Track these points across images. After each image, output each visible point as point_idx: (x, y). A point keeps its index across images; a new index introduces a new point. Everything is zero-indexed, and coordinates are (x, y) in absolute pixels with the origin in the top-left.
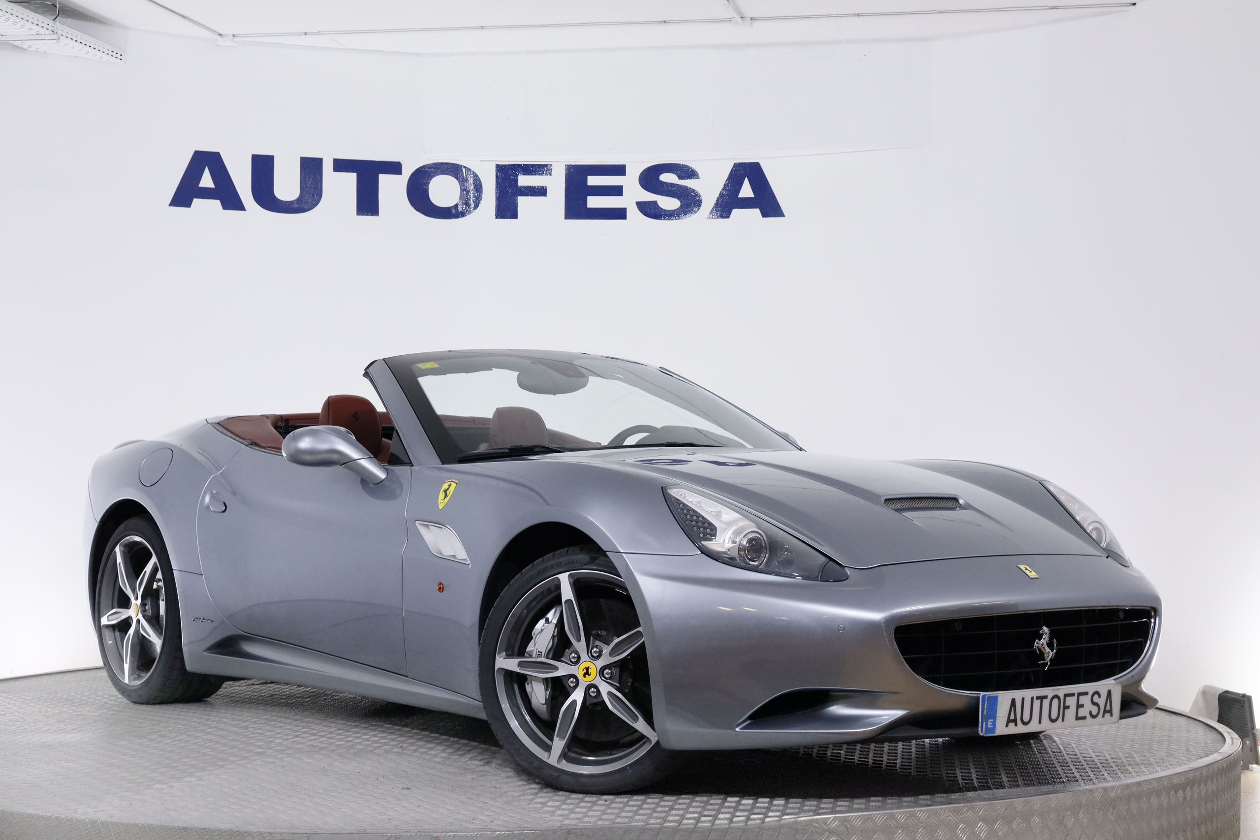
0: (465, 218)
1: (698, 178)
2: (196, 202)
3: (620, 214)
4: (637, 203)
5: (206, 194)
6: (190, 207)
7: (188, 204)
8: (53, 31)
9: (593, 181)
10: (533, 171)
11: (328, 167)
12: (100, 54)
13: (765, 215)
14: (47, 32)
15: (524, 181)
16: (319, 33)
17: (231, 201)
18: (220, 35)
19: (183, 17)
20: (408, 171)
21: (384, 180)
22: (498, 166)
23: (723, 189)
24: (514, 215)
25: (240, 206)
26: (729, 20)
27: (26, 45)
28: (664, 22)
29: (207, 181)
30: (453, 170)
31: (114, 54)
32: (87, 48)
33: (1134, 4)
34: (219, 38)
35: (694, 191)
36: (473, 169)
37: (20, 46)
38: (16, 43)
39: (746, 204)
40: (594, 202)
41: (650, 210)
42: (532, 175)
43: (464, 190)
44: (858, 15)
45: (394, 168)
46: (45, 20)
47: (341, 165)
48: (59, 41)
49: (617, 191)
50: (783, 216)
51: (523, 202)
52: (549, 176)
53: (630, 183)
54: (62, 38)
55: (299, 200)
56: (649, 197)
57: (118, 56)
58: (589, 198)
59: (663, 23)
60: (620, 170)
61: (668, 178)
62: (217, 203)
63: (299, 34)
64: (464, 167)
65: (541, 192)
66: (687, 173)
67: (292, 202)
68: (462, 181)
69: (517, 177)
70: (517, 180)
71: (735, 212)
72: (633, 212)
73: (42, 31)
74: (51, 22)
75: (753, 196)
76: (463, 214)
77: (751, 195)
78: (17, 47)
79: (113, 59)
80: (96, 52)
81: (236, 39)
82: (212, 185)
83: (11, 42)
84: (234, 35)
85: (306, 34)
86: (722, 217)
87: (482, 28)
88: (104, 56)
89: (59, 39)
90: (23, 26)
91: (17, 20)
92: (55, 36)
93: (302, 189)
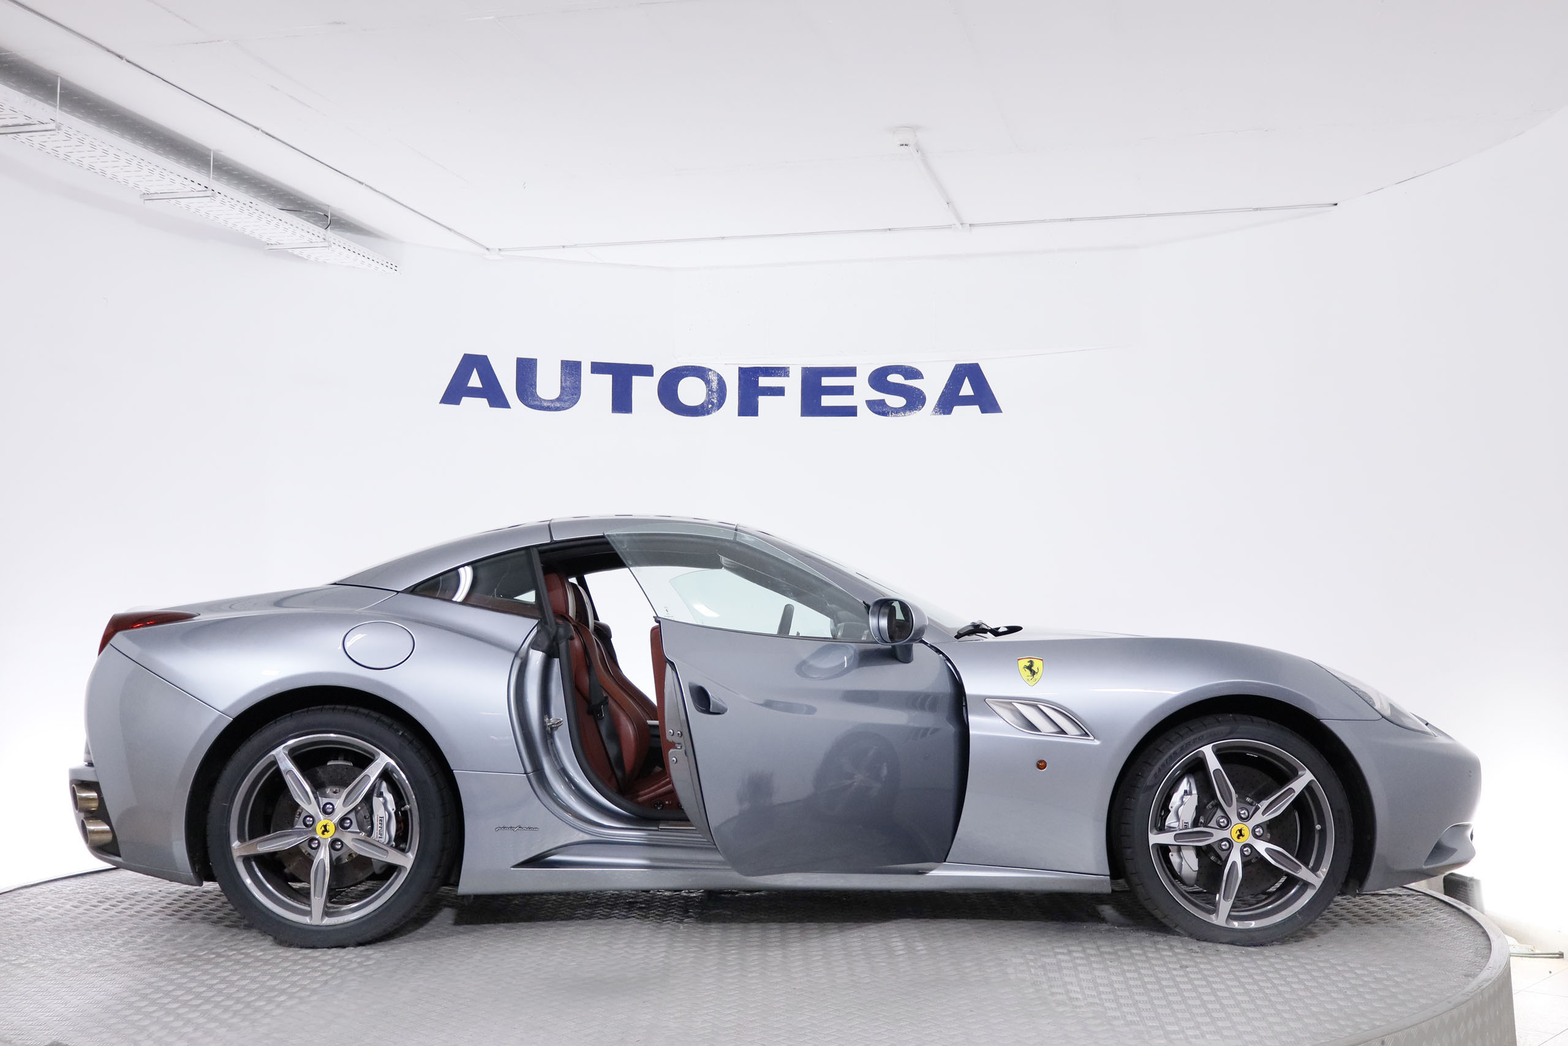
0: (710, 416)
1: (923, 378)
2: (465, 400)
3: (851, 411)
4: (866, 401)
5: (474, 393)
6: (459, 404)
7: (457, 402)
8: (324, 239)
9: (826, 381)
10: (772, 373)
11: (586, 369)
12: (374, 264)
13: (983, 411)
14: (319, 240)
15: (764, 382)
16: (575, 246)
17: (497, 399)
18: (487, 249)
19: (449, 229)
20: (659, 373)
21: (637, 381)
22: (740, 369)
23: (945, 388)
24: (755, 413)
25: (505, 404)
26: (949, 227)
27: (305, 253)
28: (890, 229)
29: (475, 381)
30: (700, 372)
31: (389, 265)
32: (360, 258)
33: (1336, 204)
34: (486, 251)
35: (919, 390)
36: (716, 371)
37: (301, 255)
38: (296, 252)
39: (967, 401)
40: (827, 401)
41: (879, 408)
42: (772, 376)
43: (710, 390)
44: (1071, 220)
45: (647, 370)
46: (319, 230)
47: (598, 368)
48: (330, 248)
49: (848, 390)
50: (1000, 411)
51: (763, 400)
52: (786, 378)
53: (861, 384)
54: (333, 246)
55: (558, 399)
56: (878, 396)
57: (393, 267)
58: (823, 397)
59: (888, 231)
60: (851, 372)
61: (895, 378)
62: (485, 401)
63: (559, 247)
64: (710, 370)
65: (779, 391)
66: (912, 373)
67: (552, 401)
68: (708, 382)
69: (758, 379)
70: (758, 381)
71: (956, 409)
72: (863, 410)
73: (314, 238)
74: (322, 231)
75: (973, 394)
76: (708, 413)
77: (971, 393)
78: (297, 257)
79: (388, 270)
80: (370, 261)
81: (502, 253)
82: (479, 385)
83: (290, 251)
84: (500, 249)
85: (564, 247)
86: (944, 413)
87: (723, 238)
88: (379, 265)
89: (330, 246)
90: (294, 233)
91: (287, 226)
92: (326, 244)
93: (562, 388)
